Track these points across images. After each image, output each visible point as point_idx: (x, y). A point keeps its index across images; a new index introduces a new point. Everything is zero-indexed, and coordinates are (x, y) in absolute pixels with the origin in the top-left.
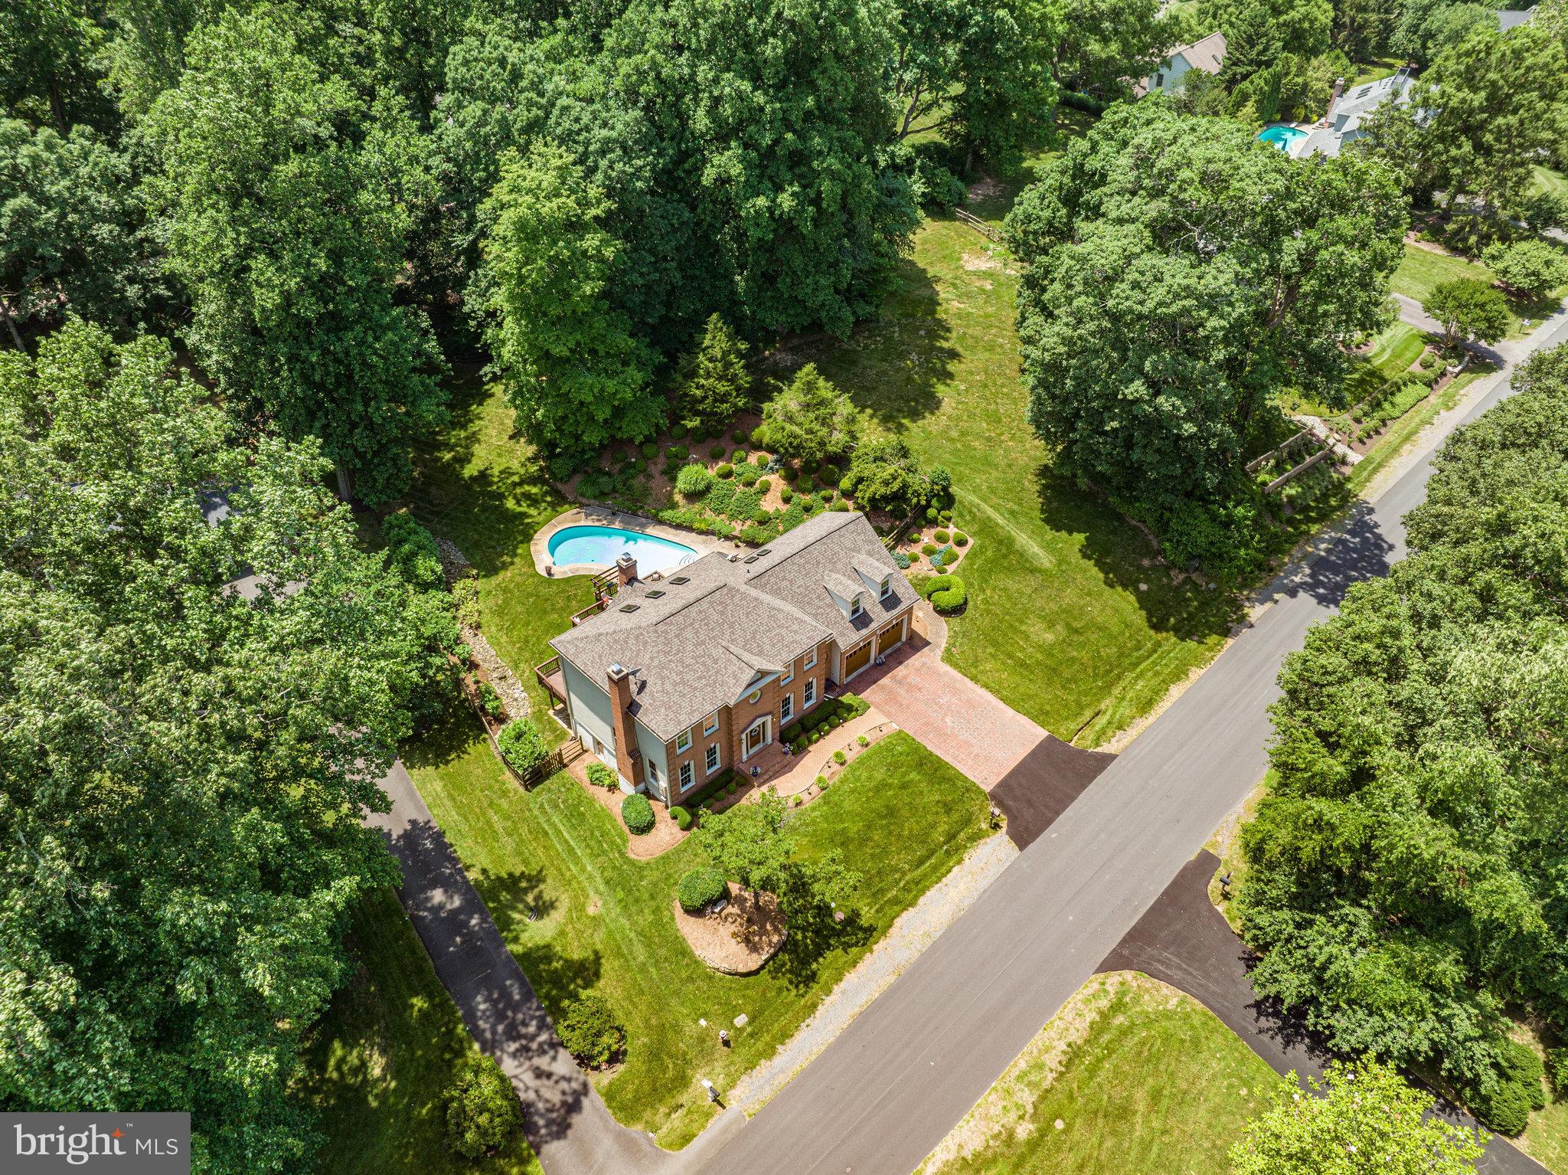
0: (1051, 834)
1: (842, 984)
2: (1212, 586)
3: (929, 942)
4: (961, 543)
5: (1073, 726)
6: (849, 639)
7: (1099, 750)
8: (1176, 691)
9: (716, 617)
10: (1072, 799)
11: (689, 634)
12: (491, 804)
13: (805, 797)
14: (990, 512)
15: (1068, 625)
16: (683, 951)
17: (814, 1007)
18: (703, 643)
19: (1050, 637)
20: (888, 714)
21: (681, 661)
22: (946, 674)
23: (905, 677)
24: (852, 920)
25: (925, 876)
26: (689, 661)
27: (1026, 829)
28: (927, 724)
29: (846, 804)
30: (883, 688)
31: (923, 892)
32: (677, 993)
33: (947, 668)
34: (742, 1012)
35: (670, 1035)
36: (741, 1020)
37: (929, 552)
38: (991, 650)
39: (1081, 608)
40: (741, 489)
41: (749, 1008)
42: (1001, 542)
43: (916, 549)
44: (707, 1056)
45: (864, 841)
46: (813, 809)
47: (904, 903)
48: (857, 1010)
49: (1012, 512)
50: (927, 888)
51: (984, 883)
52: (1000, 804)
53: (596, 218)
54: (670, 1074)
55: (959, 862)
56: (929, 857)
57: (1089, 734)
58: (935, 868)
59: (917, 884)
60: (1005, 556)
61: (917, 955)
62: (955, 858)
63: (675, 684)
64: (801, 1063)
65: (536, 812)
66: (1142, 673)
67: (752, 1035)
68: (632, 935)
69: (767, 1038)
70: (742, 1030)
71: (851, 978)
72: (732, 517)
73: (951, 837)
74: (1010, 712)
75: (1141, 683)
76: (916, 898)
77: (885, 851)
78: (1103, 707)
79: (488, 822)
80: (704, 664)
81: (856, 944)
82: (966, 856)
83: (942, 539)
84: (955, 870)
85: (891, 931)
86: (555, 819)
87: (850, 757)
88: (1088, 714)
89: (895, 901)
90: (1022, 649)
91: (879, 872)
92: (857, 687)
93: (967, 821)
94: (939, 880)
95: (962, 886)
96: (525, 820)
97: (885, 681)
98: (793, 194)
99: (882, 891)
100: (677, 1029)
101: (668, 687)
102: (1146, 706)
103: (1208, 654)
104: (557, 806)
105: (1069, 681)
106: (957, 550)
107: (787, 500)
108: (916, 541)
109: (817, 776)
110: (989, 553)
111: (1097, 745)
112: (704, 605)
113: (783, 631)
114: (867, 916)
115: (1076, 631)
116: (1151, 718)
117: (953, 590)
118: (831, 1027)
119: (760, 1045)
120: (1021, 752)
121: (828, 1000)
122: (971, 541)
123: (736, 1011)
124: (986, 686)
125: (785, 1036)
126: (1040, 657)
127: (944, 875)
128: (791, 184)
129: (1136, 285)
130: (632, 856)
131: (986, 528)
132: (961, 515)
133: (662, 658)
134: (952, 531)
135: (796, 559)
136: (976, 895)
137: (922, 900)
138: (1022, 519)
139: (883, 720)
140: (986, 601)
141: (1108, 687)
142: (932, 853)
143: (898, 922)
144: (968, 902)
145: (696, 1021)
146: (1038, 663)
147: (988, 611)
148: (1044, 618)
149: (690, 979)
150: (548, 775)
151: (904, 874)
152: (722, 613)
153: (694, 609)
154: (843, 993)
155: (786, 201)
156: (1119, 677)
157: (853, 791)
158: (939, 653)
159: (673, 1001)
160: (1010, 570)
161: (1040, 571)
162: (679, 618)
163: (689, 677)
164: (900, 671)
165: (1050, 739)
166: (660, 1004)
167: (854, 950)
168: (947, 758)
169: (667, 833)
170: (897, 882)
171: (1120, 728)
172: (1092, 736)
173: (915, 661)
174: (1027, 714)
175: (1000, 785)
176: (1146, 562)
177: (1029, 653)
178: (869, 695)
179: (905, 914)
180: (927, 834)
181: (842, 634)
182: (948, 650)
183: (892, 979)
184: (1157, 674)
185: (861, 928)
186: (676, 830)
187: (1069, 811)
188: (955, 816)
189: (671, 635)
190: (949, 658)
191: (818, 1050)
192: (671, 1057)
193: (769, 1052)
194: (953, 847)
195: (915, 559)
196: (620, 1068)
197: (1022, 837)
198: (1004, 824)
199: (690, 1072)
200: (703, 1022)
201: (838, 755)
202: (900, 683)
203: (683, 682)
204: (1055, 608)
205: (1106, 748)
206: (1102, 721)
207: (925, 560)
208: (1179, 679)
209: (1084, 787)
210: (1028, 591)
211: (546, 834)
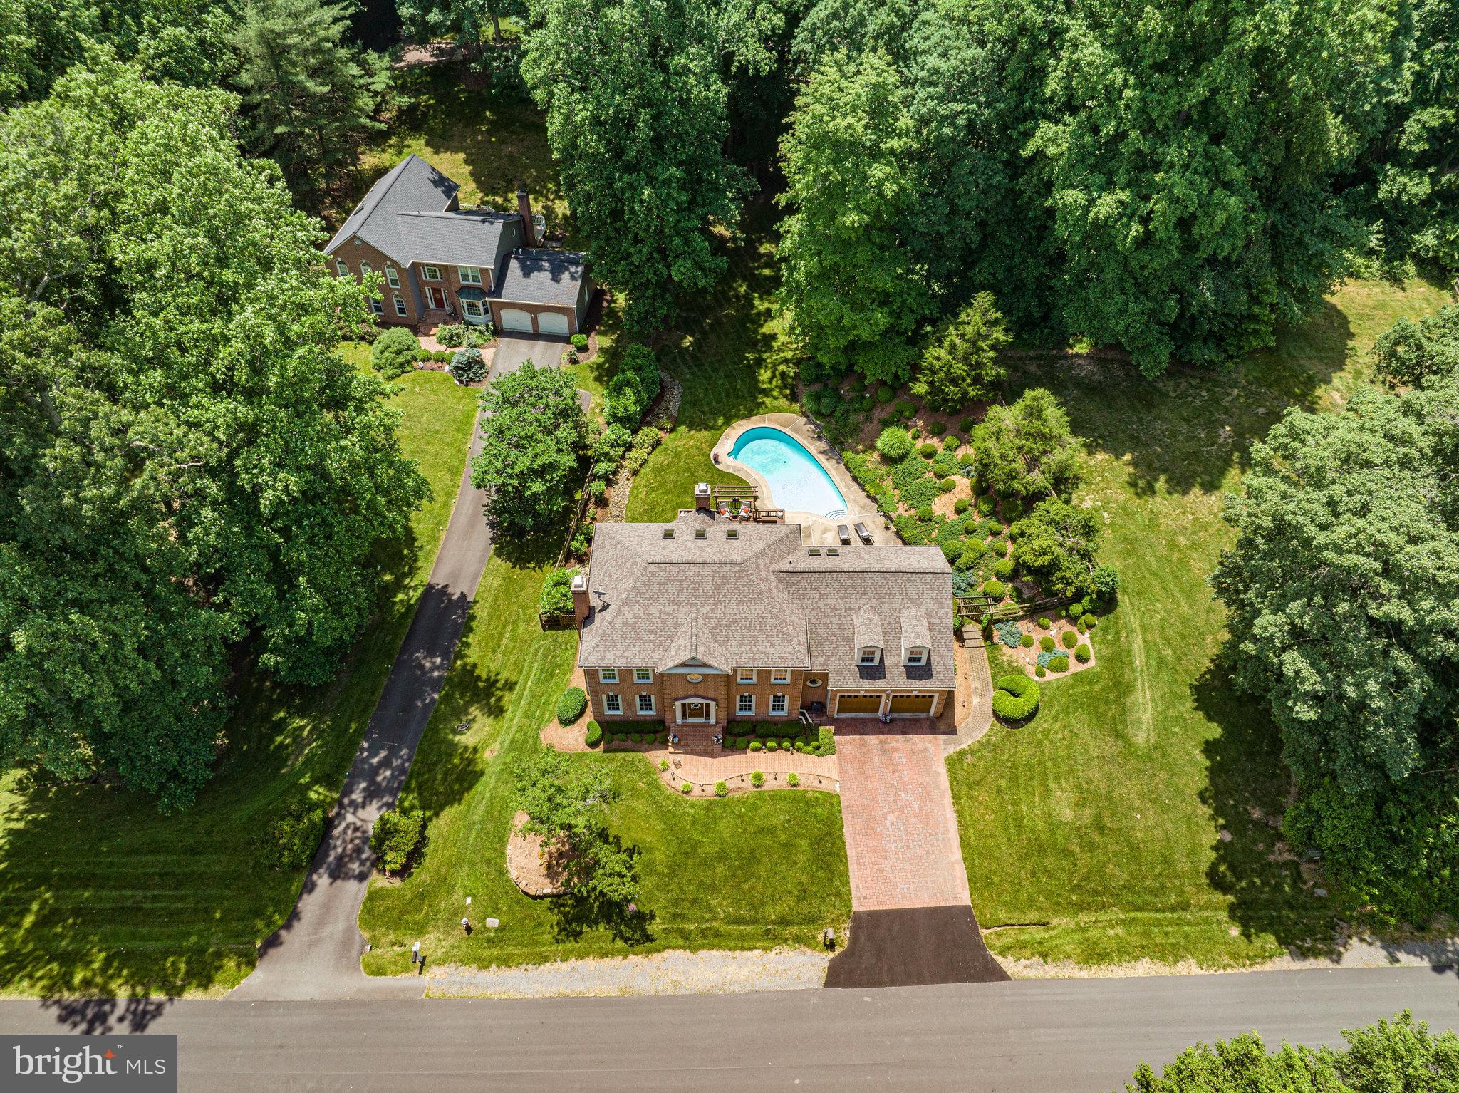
0: (866, 995)
1: (579, 962)
2: (1320, 892)
3: (671, 991)
4: (1081, 659)
5: (1002, 915)
6: (845, 679)
7: (999, 959)
8: (1144, 968)
9: (708, 587)
10: (921, 980)
11: (672, 588)
12: (514, 622)
13: (696, 791)
14: (1138, 645)
15: (1098, 817)
16: (502, 840)
17: (545, 959)
18: (678, 603)
19: (1068, 814)
20: (843, 772)
21: (647, 608)
22: (937, 774)
23: (894, 750)
24: (641, 918)
25: (728, 936)
26: (654, 611)
27: (851, 971)
28: (867, 807)
29: (723, 823)
30: (865, 745)
31: (711, 947)
32: (473, 864)
33: (942, 771)
34: (499, 917)
35: (443, 891)
36: (493, 922)
37: (1047, 647)
38: (1003, 783)
39: (1130, 808)
40: (929, 475)
41: (506, 919)
42: (1117, 684)
43: (1037, 635)
44: (450, 924)
45: (706, 863)
46: (693, 806)
47: (689, 942)
48: (568, 992)
49: (1162, 662)
50: (719, 947)
51: (765, 985)
52: (855, 931)
53: (892, 151)
54: (418, 917)
55: (765, 949)
56: (747, 923)
57: (1010, 936)
58: (742, 937)
59: (716, 936)
60: (1107, 702)
61: (652, 993)
62: (766, 944)
63: (626, 624)
64: (494, 993)
65: (532, 650)
66: (1132, 921)
67: (489, 940)
68: (488, 795)
69: (495, 952)
70: (488, 930)
71: (591, 963)
72: (903, 499)
73: (783, 921)
74: (957, 854)
75: (1120, 930)
76: (702, 947)
77: (714, 888)
78: (1054, 922)
79: (501, 635)
80: (664, 622)
81: (626, 940)
82: (777, 949)
83: (1069, 641)
84: (756, 952)
85: (655, 955)
86: (536, 665)
87: (770, 785)
88: (1033, 916)
89: (685, 936)
90: (1031, 804)
91: (694, 901)
92: (843, 727)
93: (812, 920)
94: (733, 949)
95: (745, 971)
96: (521, 650)
97: (872, 740)
98: (1121, 202)
99: (683, 917)
100: (451, 889)
101: (618, 623)
102: (1095, 954)
103: (1226, 959)
104: (546, 657)
105: (1046, 871)
106: (1072, 662)
107: (959, 511)
108: (1045, 628)
109: (722, 780)
110: (1097, 688)
111: (1002, 953)
112: (707, 570)
113: (761, 637)
114: (655, 927)
115: (1101, 829)
116: (1085, 973)
117: (1020, 700)
118: (538, 986)
119: (486, 953)
120: (925, 900)
121: (559, 965)
122: (1092, 663)
123: (496, 912)
124: (960, 814)
125: (505, 962)
126: (1040, 825)
127: (743, 949)
128: (1122, 189)
129: (1331, 503)
130: (542, 736)
131: (1117, 660)
132: (1105, 630)
133: (633, 595)
134: (1084, 639)
135: (843, 578)
136: (748, 988)
137: (703, 953)
138: (1165, 676)
139: (834, 774)
140: (1046, 733)
141: (1081, 908)
142: (754, 921)
143: (668, 954)
144: (735, 988)
145: (466, 896)
146: (1033, 830)
147: (1039, 743)
148: (1080, 789)
149: (488, 861)
150: (565, 628)
151: (714, 919)
152: (718, 587)
153: (694, 569)
154: (574, 969)
155: (1106, 205)
156: (1103, 906)
157: (739, 816)
158: (951, 750)
159: (466, 868)
160: (1098, 718)
161: (1127, 742)
162: (675, 569)
163: (643, 625)
164: (896, 741)
165: (966, 910)
166: (456, 864)
167: (619, 943)
168: (851, 852)
169: (575, 738)
170: (704, 920)
171: (1044, 956)
172: (1007, 940)
173: (920, 741)
174: (971, 870)
175: (871, 914)
176: (1256, 814)
177: (1034, 814)
178: (845, 742)
179: (679, 952)
180: (763, 903)
181: (839, 673)
182: (962, 754)
183: (615, 992)
184: (1145, 934)
185: (644, 931)
186: (582, 740)
187: (904, 991)
188: (804, 908)
189: (656, 580)
190: (953, 763)
191: (514, 994)
192: (430, 906)
193: (483, 964)
194: (773, 934)
195: (1028, 644)
196: (397, 882)
197: (838, 976)
198: (838, 950)
199: (430, 928)
200: (469, 901)
201: (758, 776)
202: (884, 752)
203: (634, 627)
204: (1103, 790)
205: (1008, 964)
206: (1037, 933)
207: (1036, 650)
208: (1163, 959)
209: (944, 980)
210: (1095, 752)
211: (521, 672)
